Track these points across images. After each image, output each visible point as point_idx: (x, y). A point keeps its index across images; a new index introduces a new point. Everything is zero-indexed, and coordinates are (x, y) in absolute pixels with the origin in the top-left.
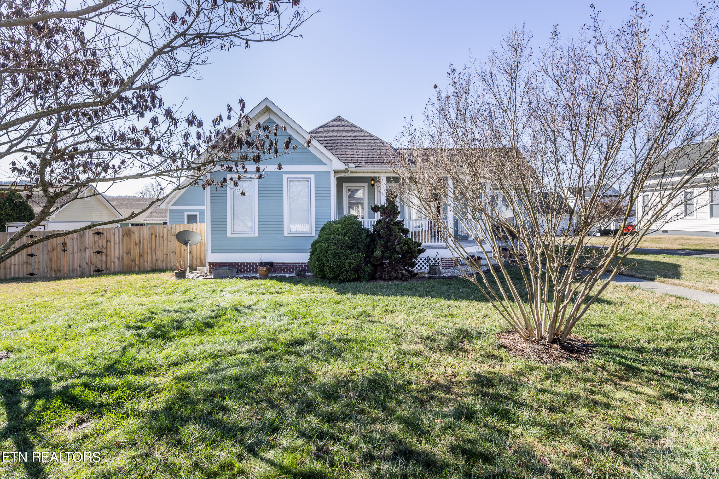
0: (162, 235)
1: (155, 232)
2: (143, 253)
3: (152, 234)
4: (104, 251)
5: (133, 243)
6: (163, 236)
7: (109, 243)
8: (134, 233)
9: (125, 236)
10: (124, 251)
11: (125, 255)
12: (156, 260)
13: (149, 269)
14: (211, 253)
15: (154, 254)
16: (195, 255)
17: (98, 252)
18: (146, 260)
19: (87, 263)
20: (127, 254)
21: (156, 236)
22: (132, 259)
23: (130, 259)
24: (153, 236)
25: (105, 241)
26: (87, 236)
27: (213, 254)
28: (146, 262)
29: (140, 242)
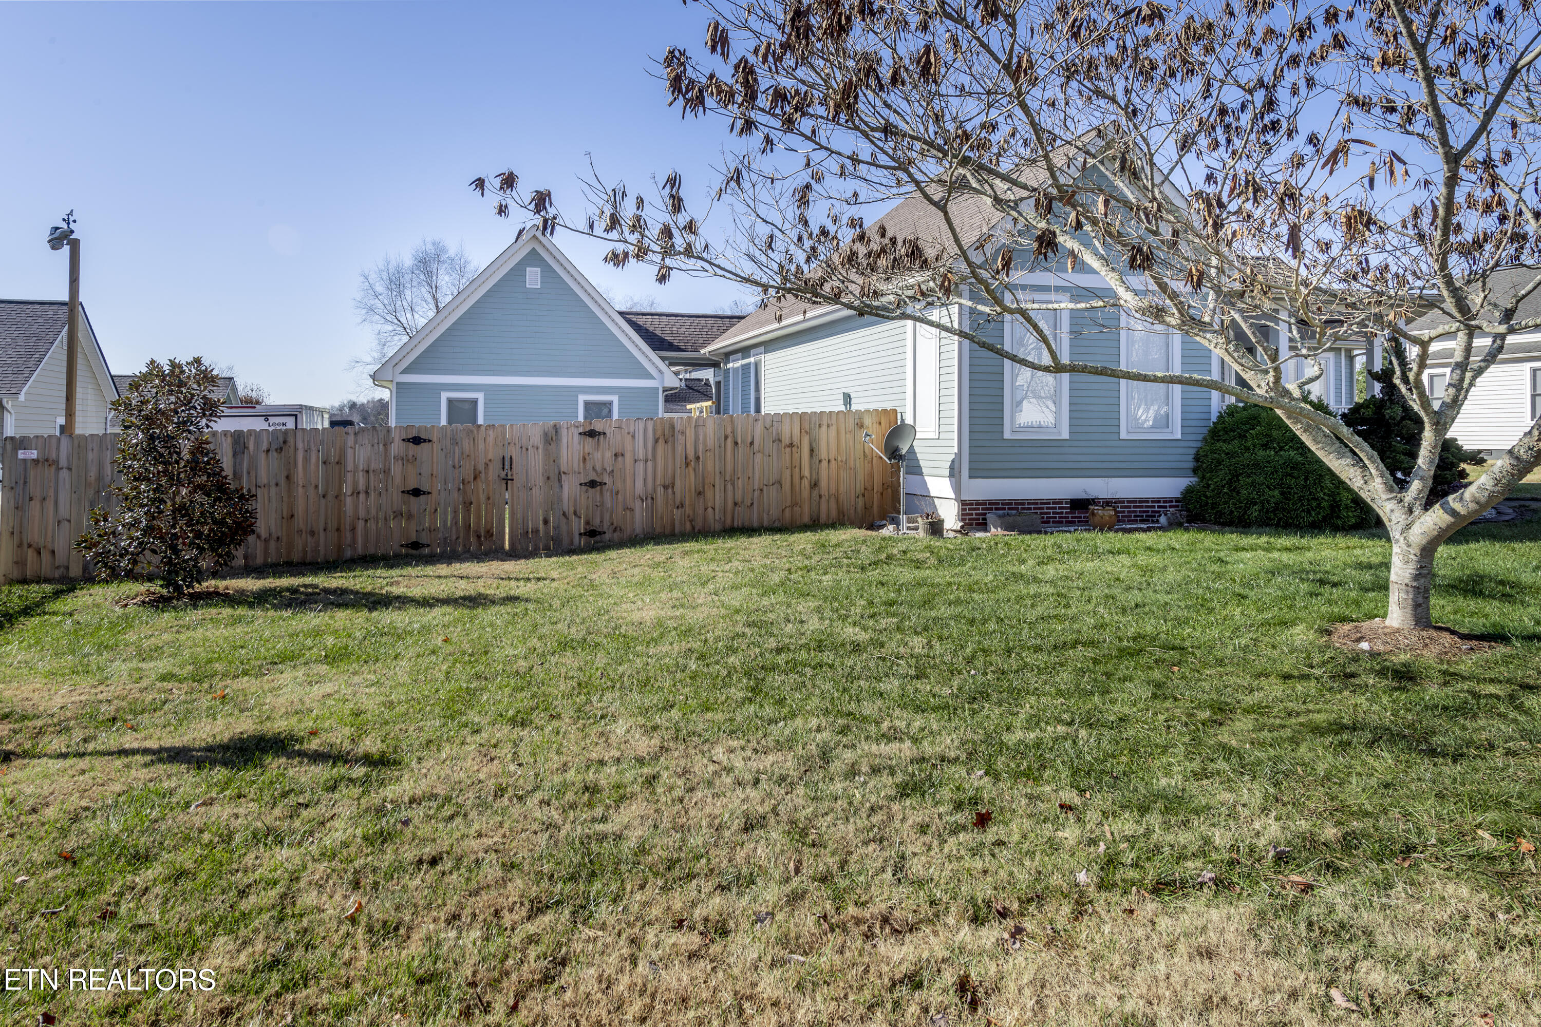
0: (749, 440)
1: (733, 432)
2: (704, 487)
3: (726, 437)
4: (606, 479)
5: (679, 461)
6: (752, 443)
7: (620, 459)
8: (683, 433)
9: (661, 441)
10: (658, 482)
11: (660, 490)
12: (736, 504)
13: (718, 527)
14: (970, 477)
15: (729, 487)
16: (824, 491)
17: (592, 484)
18: (710, 505)
19: (564, 514)
20: (665, 487)
21: (736, 443)
22: (678, 502)
23: (670, 502)
24: (730, 441)
25: (608, 455)
26: (564, 440)
27: (973, 480)
28: (710, 510)
29: (698, 458)
